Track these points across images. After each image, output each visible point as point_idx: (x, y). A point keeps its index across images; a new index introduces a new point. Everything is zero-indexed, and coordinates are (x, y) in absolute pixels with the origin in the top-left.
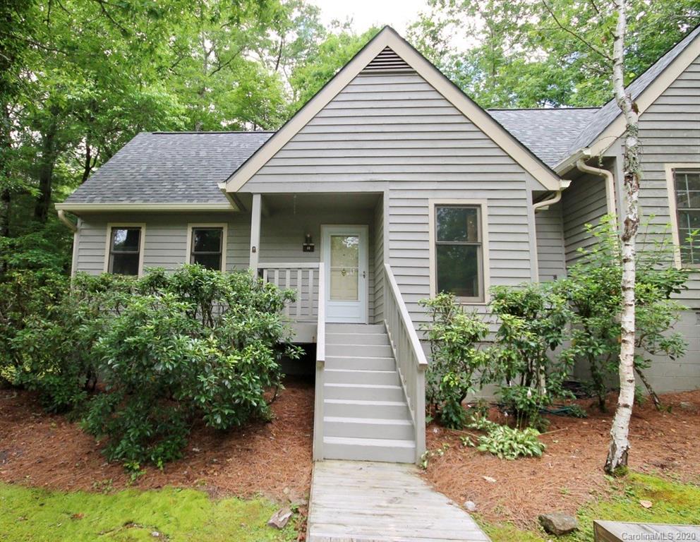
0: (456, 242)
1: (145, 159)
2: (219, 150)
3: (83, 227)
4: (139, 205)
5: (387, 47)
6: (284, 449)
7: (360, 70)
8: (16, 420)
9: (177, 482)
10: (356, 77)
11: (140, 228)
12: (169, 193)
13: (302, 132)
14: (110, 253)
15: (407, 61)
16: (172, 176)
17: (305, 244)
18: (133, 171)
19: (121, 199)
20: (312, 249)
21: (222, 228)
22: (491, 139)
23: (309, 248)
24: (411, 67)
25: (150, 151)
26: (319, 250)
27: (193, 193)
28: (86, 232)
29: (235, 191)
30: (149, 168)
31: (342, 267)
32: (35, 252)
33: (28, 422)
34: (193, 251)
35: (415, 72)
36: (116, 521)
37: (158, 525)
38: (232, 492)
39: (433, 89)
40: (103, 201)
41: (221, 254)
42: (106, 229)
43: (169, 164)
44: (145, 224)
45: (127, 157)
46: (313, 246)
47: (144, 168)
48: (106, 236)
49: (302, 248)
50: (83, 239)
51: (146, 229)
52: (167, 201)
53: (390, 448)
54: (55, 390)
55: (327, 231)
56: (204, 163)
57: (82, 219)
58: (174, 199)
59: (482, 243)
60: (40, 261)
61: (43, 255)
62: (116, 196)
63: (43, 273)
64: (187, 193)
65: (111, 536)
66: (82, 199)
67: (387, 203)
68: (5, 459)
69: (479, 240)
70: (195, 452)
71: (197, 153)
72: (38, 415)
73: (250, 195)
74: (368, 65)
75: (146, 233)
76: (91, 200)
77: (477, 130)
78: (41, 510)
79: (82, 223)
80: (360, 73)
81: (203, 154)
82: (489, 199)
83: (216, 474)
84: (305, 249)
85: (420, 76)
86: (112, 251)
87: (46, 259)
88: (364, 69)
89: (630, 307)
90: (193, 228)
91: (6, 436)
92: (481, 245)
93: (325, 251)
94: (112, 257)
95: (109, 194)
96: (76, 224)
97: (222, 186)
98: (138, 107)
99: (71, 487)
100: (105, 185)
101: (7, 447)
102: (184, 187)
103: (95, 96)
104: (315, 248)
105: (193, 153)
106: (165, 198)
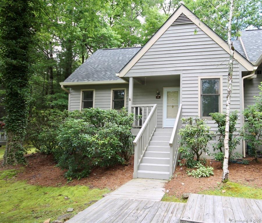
0: (210, 94)
1: (98, 62)
2: (127, 56)
3: (72, 91)
4: (91, 82)
5: (182, 13)
6: (126, 175)
7: (171, 24)
8: (43, 165)
9: (81, 184)
10: (170, 27)
11: (93, 91)
12: (103, 76)
13: (148, 51)
14: (82, 101)
15: (190, 19)
16: (106, 69)
17: (157, 96)
18: (92, 67)
19: (85, 80)
20: (160, 98)
21: (124, 90)
22: (225, 50)
23: (158, 97)
24: (192, 21)
25: (100, 58)
26: (163, 98)
27: (112, 76)
28: (73, 93)
29: (123, 76)
30: (98, 66)
31: (172, 105)
32: (61, 100)
33: (47, 166)
34: (113, 100)
35: (194, 23)
36: (57, 194)
37: (68, 196)
38: (98, 187)
39: (201, 30)
40: (78, 81)
41: (124, 100)
42: (80, 92)
43: (106, 64)
44: (95, 89)
45: (91, 61)
46: (160, 96)
47: (96, 66)
48: (80, 94)
49: (156, 97)
50: (72, 96)
51: (96, 91)
52: (102, 80)
53: (161, 174)
54: (55, 154)
55: (166, 90)
56: (120, 62)
57: (71, 88)
58: (105, 79)
59: (220, 94)
60: (63, 104)
61: (64, 101)
62: (83, 79)
63: (54, 110)
64: (110, 76)
65: (53, 198)
66: (70, 80)
67: (182, 79)
68: (34, 178)
69: (219, 93)
70: (94, 175)
71: (118, 58)
72: (51, 163)
73: (129, 78)
74: (175, 22)
75: (95, 93)
76: (73, 81)
77: (219, 46)
78: (37, 192)
79: (71, 90)
80: (171, 25)
81: (121, 58)
82: (223, 76)
83: (95, 181)
84: (157, 98)
85: (195, 25)
86: (83, 100)
87: (65, 103)
88: (173, 23)
89: (227, 123)
90: (113, 90)
91: (37, 170)
92: (219, 95)
93: (165, 98)
94: (83, 103)
95: (80, 78)
96: (69, 91)
97: (117, 75)
98: (99, 38)
99: (49, 185)
100: (80, 74)
101: (37, 174)
102: (110, 74)
103: (81, 34)
104: (161, 97)
105: (117, 58)
106: (102, 79)
